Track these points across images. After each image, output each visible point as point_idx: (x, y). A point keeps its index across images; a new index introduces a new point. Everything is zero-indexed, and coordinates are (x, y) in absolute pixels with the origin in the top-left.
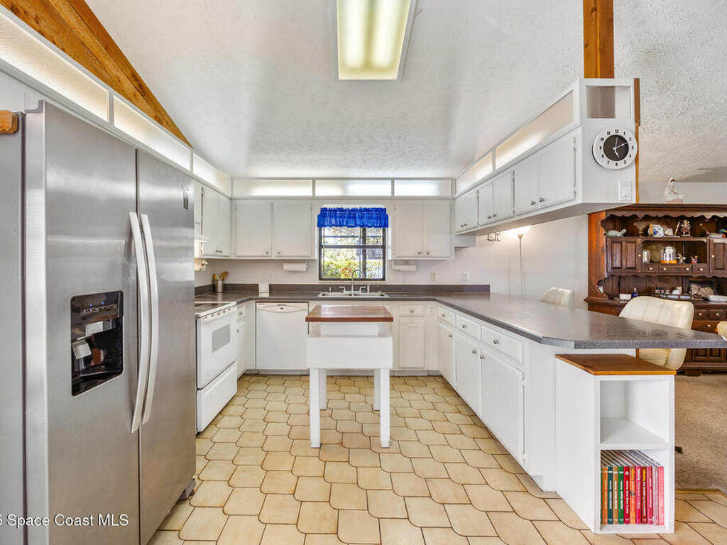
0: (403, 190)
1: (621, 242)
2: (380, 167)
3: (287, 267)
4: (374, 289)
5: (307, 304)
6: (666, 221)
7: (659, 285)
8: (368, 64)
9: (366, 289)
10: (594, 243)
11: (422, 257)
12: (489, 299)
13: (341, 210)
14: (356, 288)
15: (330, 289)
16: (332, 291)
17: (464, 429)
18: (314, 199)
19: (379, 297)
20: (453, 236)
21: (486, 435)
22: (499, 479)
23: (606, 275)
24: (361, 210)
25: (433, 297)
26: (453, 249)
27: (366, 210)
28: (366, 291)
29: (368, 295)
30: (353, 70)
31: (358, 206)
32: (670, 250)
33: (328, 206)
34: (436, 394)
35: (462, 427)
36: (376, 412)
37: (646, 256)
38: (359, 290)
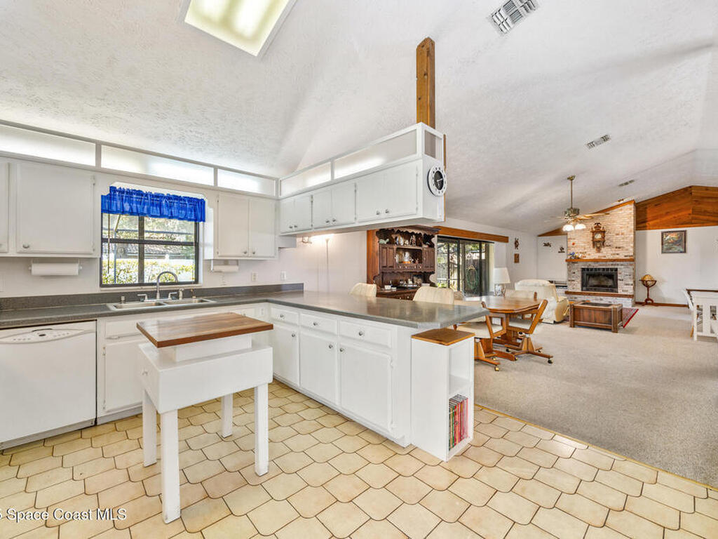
0: (226, 181)
1: (386, 248)
2: (200, 150)
3: (37, 269)
4: (188, 294)
5: (95, 322)
6: (407, 235)
7: (401, 278)
8: (226, 21)
9: (178, 294)
10: (371, 248)
11: (248, 257)
12: (303, 296)
13: (139, 193)
14: (164, 294)
15: (123, 298)
16: (125, 301)
17: (322, 421)
18: (98, 171)
19: (197, 303)
20: (277, 236)
21: (340, 420)
22: (375, 453)
23: (378, 273)
24: (169, 197)
25: (265, 298)
26: (277, 249)
27: (177, 198)
28: (178, 298)
29: (182, 302)
30: (207, 20)
31: (165, 192)
32: (407, 254)
33: (118, 185)
34: (277, 397)
35: (320, 420)
36: (229, 439)
37: (397, 258)
38: (167, 297)
